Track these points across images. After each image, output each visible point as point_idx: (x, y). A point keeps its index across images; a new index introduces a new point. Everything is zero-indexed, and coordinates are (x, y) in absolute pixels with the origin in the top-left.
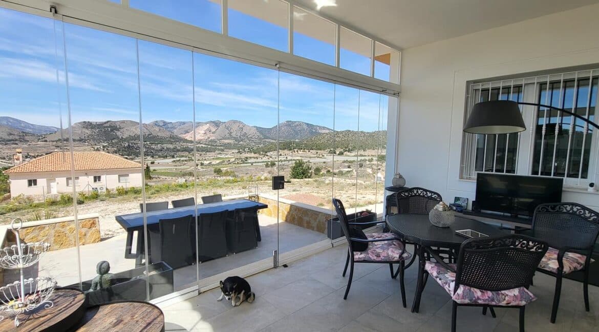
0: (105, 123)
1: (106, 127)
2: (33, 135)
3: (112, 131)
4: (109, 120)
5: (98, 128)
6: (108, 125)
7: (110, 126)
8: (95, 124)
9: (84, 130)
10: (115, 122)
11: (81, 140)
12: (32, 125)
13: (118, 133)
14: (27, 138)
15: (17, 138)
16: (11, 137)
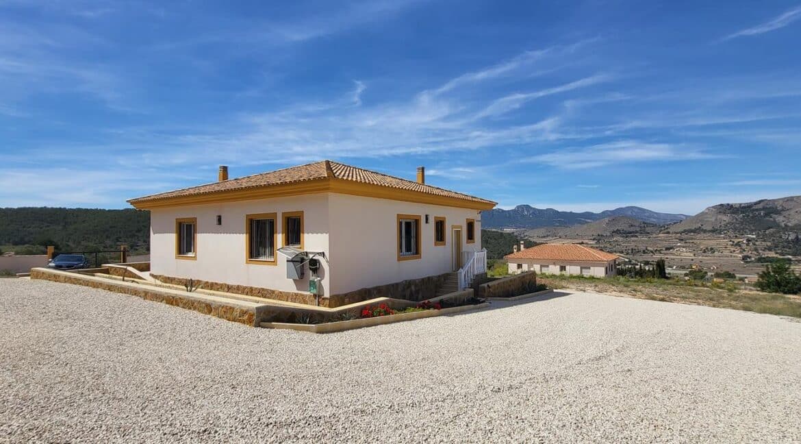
0: (756, 203)
1: (757, 210)
2: (654, 225)
3: (766, 215)
4: (763, 199)
5: (743, 212)
6: (760, 206)
7: (764, 209)
8: (737, 206)
9: (719, 216)
10: (774, 201)
11: (713, 231)
12: (656, 213)
13: (780, 219)
14: (648, 229)
15: (638, 229)
16: (632, 229)
